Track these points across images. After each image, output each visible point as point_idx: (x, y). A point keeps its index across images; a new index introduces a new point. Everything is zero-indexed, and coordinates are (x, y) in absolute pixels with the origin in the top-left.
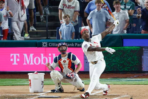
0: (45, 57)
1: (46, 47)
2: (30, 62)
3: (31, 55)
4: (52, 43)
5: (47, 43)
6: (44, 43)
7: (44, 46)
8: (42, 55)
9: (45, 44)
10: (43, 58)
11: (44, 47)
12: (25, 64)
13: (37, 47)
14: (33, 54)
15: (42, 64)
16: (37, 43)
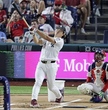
0: (88, 63)
1: (89, 52)
2: (71, 69)
3: (73, 61)
4: (96, 48)
5: (90, 47)
6: (86, 48)
7: (86, 50)
8: (85, 61)
9: (88, 49)
10: (85, 64)
11: (87, 52)
12: (65, 70)
13: (79, 52)
14: (75, 60)
15: (84, 71)
16: (79, 47)
